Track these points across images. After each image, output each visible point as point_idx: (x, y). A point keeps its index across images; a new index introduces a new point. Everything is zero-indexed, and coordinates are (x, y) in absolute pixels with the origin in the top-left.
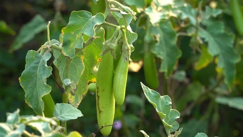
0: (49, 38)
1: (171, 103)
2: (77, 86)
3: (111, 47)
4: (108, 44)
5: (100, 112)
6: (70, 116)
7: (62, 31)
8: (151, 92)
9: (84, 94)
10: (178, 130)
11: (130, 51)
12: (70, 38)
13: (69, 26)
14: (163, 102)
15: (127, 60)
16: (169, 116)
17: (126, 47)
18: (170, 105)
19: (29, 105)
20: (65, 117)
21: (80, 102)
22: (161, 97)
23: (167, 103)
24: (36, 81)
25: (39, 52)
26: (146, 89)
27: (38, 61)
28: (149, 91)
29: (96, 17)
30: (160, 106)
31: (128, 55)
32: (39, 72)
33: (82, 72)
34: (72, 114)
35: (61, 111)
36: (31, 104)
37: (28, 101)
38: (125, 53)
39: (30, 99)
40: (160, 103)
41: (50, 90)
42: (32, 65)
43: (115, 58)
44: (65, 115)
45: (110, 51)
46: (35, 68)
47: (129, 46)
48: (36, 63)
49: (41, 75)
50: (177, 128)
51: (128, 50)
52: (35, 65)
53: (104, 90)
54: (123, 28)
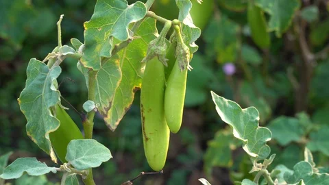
0: (60, 41)
1: (258, 119)
2: (110, 103)
3: (158, 52)
4: (153, 48)
5: (147, 139)
6: (90, 160)
7: (84, 26)
8: (227, 103)
9: (128, 106)
10: (268, 158)
11: (188, 56)
12: (96, 38)
13: (95, 19)
14: (246, 118)
15: (183, 68)
16: (255, 137)
17: (182, 50)
18: (256, 121)
19: (33, 139)
20: (83, 162)
21: (120, 120)
22: (243, 110)
23: (253, 118)
24: (41, 106)
25: (46, 62)
26: (219, 100)
27: (43, 76)
28: (225, 103)
29: (134, 8)
30: (242, 123)
31: (186, 62)
32: (44, 94)
33: (119, 83)
34: (95, 156)
35: (77, 153)
36: (35, 138)
37: (31, 134)
38: (181, 59)
39: (34, 130)
40: (242, 119)
41: (57, 125)
42: (36, 81)
43: (167, 65)
44: (83, 159)
45: (156, 57)
46: (40, 87)
47: (186, 48)
48: (40, 80)
49: (46, 100)
50: (267, 155)
51: (185, 54)
52: (40, 82)
53: (150, 110)
54: (176, 24)
